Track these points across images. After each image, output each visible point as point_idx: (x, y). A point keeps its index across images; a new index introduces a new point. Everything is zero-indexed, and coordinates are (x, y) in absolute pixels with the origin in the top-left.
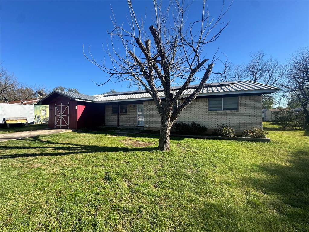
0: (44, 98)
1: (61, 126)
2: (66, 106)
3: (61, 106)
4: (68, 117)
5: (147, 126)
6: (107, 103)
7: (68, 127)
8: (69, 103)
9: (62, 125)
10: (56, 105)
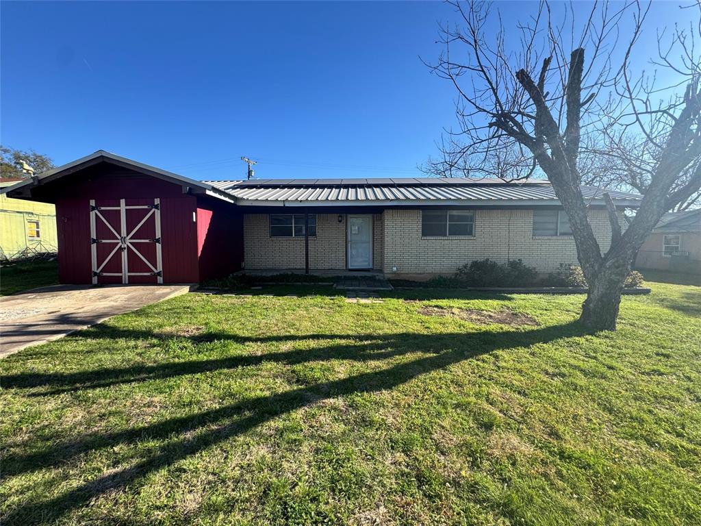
0: (42, 176)
1: (125, 273)
2: (147, 211)
3: (123, 207)
4: (159, 246)
5: (395, 269)
6: (284, 207)
7: (160, 279)
8: (157, 201)
9: (129, 272)
10: (93, 203)
